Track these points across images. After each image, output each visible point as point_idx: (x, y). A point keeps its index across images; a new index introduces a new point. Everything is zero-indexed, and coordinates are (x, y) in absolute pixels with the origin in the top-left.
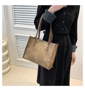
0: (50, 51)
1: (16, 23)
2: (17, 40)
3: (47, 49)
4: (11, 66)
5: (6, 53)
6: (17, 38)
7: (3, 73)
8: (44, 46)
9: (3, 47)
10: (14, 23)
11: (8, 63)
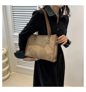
0: (51, 43)
1: (15, 32)
2: (16, 47)
3: (48, 42)
4: (10, 72)
5: (6, 60)
6: (16, 46)
7: (3, 80)
8: (46, 40)
9: (3, 55)
10: (14, 32)
11: (8, 70)
